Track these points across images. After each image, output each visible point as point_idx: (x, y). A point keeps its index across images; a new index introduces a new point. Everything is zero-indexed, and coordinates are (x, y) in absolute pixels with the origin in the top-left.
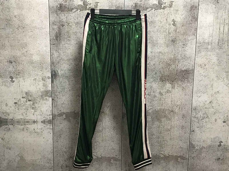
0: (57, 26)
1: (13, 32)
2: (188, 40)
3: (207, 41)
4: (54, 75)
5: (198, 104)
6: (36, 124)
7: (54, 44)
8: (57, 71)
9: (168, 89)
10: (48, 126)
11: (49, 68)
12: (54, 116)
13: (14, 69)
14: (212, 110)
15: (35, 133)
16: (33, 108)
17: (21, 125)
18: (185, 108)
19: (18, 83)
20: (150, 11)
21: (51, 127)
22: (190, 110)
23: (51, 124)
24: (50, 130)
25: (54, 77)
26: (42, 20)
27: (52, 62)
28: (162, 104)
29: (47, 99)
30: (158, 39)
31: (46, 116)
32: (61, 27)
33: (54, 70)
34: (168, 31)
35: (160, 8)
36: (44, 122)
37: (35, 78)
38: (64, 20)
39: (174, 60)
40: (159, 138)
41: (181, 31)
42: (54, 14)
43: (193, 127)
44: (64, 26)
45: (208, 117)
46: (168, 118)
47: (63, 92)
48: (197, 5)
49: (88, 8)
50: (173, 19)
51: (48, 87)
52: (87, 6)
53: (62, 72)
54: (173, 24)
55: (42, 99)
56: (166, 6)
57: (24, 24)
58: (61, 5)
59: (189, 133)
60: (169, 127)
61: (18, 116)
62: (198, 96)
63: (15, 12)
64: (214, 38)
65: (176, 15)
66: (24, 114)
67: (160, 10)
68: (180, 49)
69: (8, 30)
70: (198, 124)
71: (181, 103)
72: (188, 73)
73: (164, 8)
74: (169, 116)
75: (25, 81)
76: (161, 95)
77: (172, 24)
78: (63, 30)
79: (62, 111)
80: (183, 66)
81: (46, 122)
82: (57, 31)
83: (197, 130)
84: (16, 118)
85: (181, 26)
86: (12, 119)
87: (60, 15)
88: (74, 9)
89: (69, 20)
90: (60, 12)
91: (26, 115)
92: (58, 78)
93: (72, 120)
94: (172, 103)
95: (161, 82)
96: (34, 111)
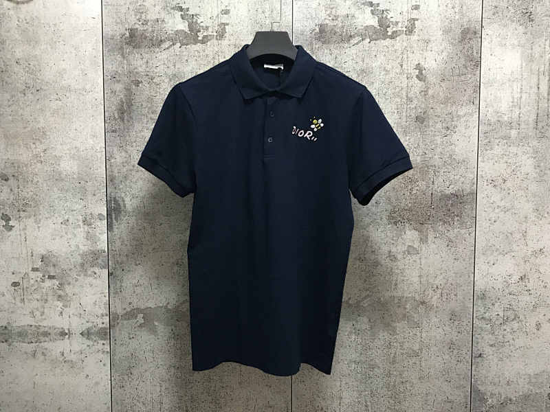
0: (121, 86)
1: (11, 103)
2: (459, 116)
3: (506, 119)
4: (114, 211)
5: (490, 283)
6: (66, 340)
7: (113, 131)
8: (124, 201)
9: (410, 244)
10: (100, 346)
11: (102, 191)
12: (113, 317)
13: (14, 194)
14: (528, 298)
15: (66, 365)
16: (60, 296)
17: (29, 343)
18: (455, 295)
19: (22, 233)
20: (357, 44)
21: (106, 346)
22: (470, 299)
23: (105, 339)
24: (102, 355)
25: (114, 217)
26: (85, 70)
27: (109, 175)
28: (396, 285)
29: (95, 274)
31: (92, 319)
32: (134, 87)
33: (115, 198)
34: (404, 94)
35: (383, 35)
36: (87, 334)
37: (66, 218)
38: (140, 69)
39: (424, 168)
40: (389, 375)
41: (438, 94)
42: (116, 53)
43: (479, 344)
44: (140, 85)
45: (516, 317)
46: (414, 321)
47: (136, 254)
48: (479, 27)
49: (200, 38)
50: (417, 63)
51: (99, 240)
52: (198, 34)
53: (136, 202)
54: (417, 77)
55: (82, 274)
56: (400, 31)
57: (39, 81)
58: (133, 32)
59: (468, 362)
60: (416, 347)
61: (23, 320)
62: (488, 263)
63: (17, 52)
64: (523, 111)
65: (425, 54)
66: (38, 313)
67: (382, 41)
68: (439, 140)
70: (493, 338)
71: (445, 281)
72: (461, 203)
73: (395, 35)
74: (415, 316)
75: (39, 227)
76: (392, 260)
77: (414, 77)
78: (138, 93)
79: (135, 304)
80: (448, 183)
81: (92, 334)
82: (122, 96)
83: (491, 353)
84: (17, 324)
85: (439, 82)
86: (6, 327)
87: (131, 57)
88: (165, 41)
89: (152, 70)
90: (131, 48)
91: (41, 315)
92: (124, 217)
93: (161, 328)
94: (422, 280)
95: (390, 226)
96: (63, 306)
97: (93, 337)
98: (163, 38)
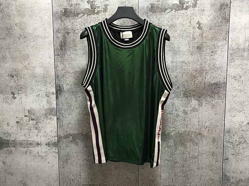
0: (61, 34)
1: (14, 43)
2: (218, 46)
3: (242, 47)
4: (59, 91)
5: (232, 125)
6: (39, 147)
7: (58, 55)
8: (63, 86)
9: (194, 107)
10: (54, 150)
11: (53, 82)
12: (59, 137)
13: (16, 83)
15: (39, 157)
16: (36, 128)
17: (24, 148)
18: (215, 131)
19: (20, 100)
20: (169, 12)
21: (56, 150)
23: (56, 147)
24: (55, 154)
25: (59, 93)
26: (45, 28)
27: (56, 75)
28: (187, 125)
29: (51, 118)
30: (180, 46)
31: (50, 138)
32: (67, 35)
33: (59, 85)
34: (192, 36)
35: (181, 8)
36: (48, 144)
37: (38, 93)
38: (69, 27)
39: (201, 71)
40: (183, 166)
41: (208, 35)
42: (59, 20)
43: (227, 154)
44: (69, 34)
45: (245, 142)
46: (195, 142)
47: (69, 110)
48: (229, 3)
49: (96, 12)
50: (198, 21)
51: (53, 104)
52: (95, 10)
53: (68, 87)
54: (198, 28)
55: (46, 118)
56: (189, 6)
57: (26, 33)
58: (66, 10)
59: (221, 162)
60: (196, 154)
61: (21, 138)
62: (232, 116)
63: (16, 20)
65: (202, 16)
66: (27, 135)
67: (181, 11)
68: (208, 58)
69: (9, 41)
70: (233, 151)
71: (210, 124)
72: (219, 87)
73: (187, 8)
74: (196, 140)
75: (27, 98)
76: (185, 114)
78: (68, 38)
79: (69, 132)
80: (212, 78)
81: (51, 144)
82: (61, 39)
83: (233, 158)
84: (18, 140)
85: (208, 30)
86: (14, 141)
87: (65, 22)
88: (80, 14)
89: (74, 27)
90: (65, 17)
91: (29, 136)
92: (63, 93)
93: (80, 143)
94: (199, 123)
95: (184, 98)
96: (38, 132)
97: (51, 146)
98: (79, 12)
